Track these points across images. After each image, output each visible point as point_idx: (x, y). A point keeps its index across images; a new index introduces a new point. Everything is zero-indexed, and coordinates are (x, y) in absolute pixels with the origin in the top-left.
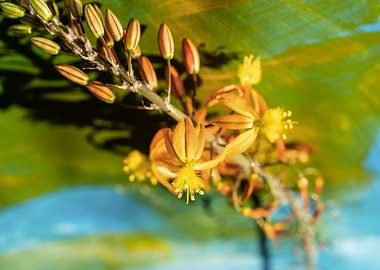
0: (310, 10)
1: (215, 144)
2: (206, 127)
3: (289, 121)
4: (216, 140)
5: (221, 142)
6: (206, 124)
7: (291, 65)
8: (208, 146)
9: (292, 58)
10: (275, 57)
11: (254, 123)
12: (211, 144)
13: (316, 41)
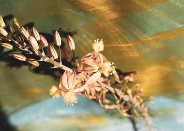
0: (164, 16)
7: (157, 40)
9: (158, 37)
10: (151, 37)
11: (98, 69)
13: (168, 29)
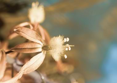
1: (15, 65)
2: (7, 53)
3: (68, 45)
4: (16, 62)
5: (19, 63)
6: (7, 51)
8: (10, 66)
11: (42, 48)
12: (12, 65)
